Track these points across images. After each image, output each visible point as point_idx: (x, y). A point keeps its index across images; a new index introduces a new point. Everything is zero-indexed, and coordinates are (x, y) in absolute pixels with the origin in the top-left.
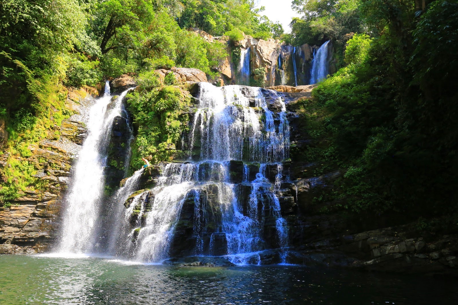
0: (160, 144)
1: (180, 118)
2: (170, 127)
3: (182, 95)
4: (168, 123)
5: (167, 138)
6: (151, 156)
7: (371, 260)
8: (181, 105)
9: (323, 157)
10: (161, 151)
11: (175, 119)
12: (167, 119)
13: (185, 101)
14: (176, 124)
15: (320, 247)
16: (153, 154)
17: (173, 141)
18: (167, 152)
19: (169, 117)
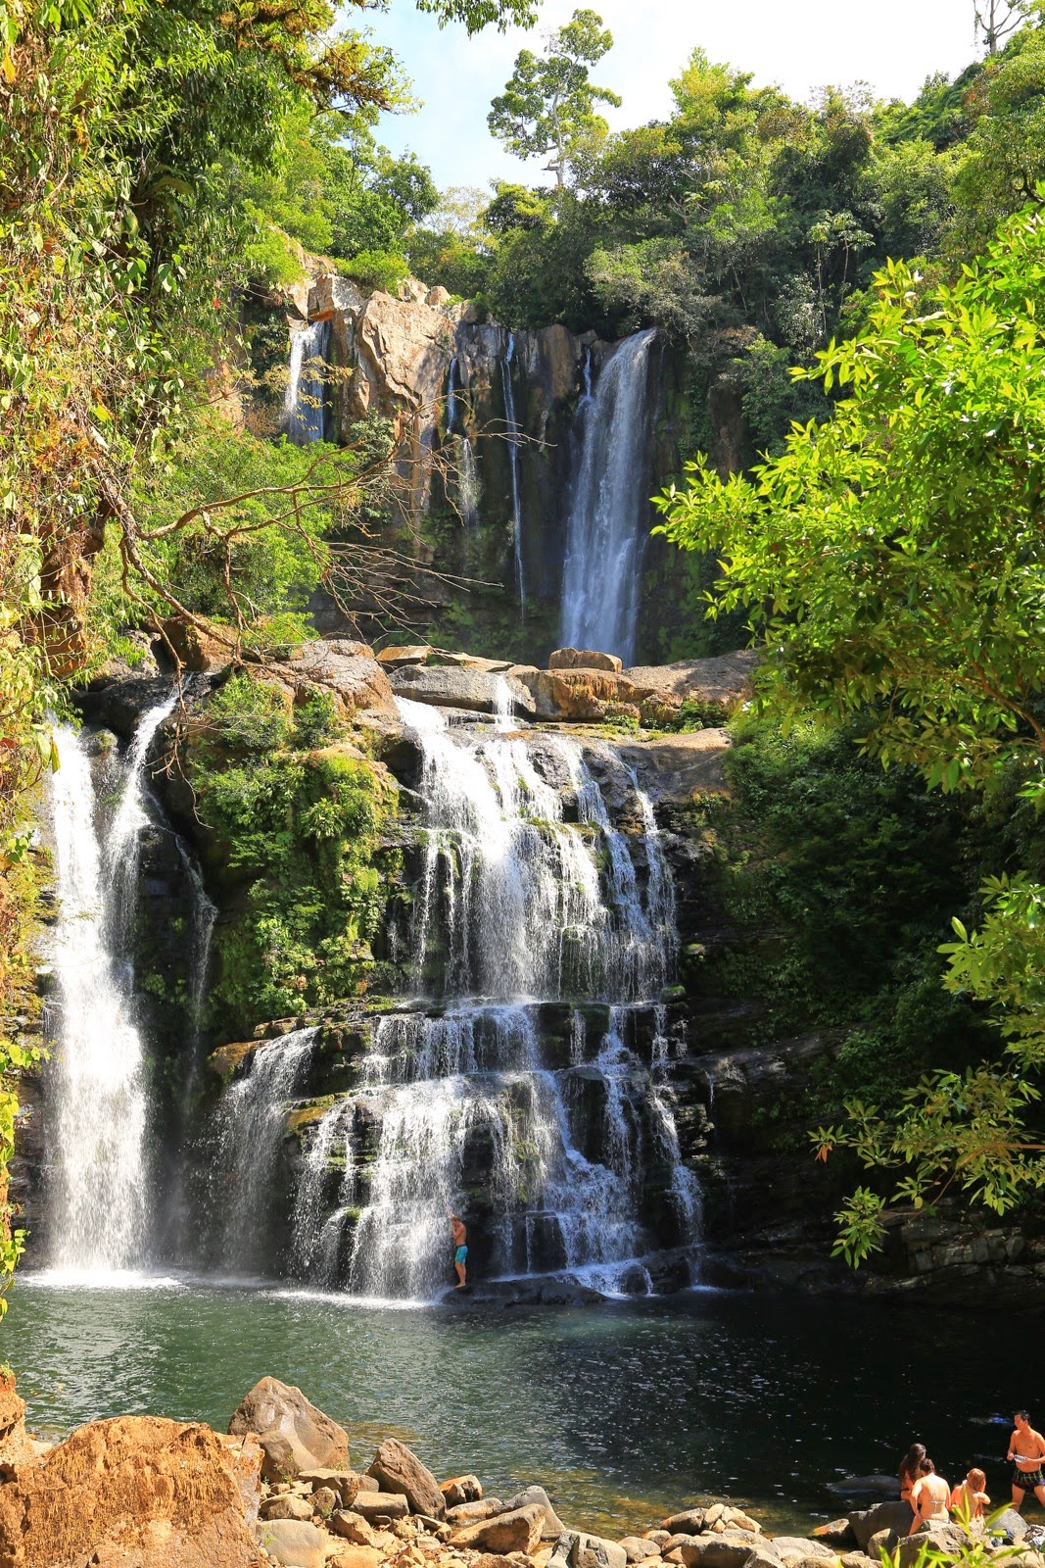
0: (325, 942)
1: (379, 860)
2: (354, 889)
3: (376, 783)
4: (345, 876)
5: (344, 922)
6: (303, 978)
7: (910, 1277)
8: (376, 815)
9: (770, 985)
10: (335, 967)
11: (364, 862)
12: (342, 861)
13: (385, 803)
14: (369, 879)
15: (780, 1243)
16: (309, 973)
17: (363, 933)
18: (353, 967)
19: (346, 856)
